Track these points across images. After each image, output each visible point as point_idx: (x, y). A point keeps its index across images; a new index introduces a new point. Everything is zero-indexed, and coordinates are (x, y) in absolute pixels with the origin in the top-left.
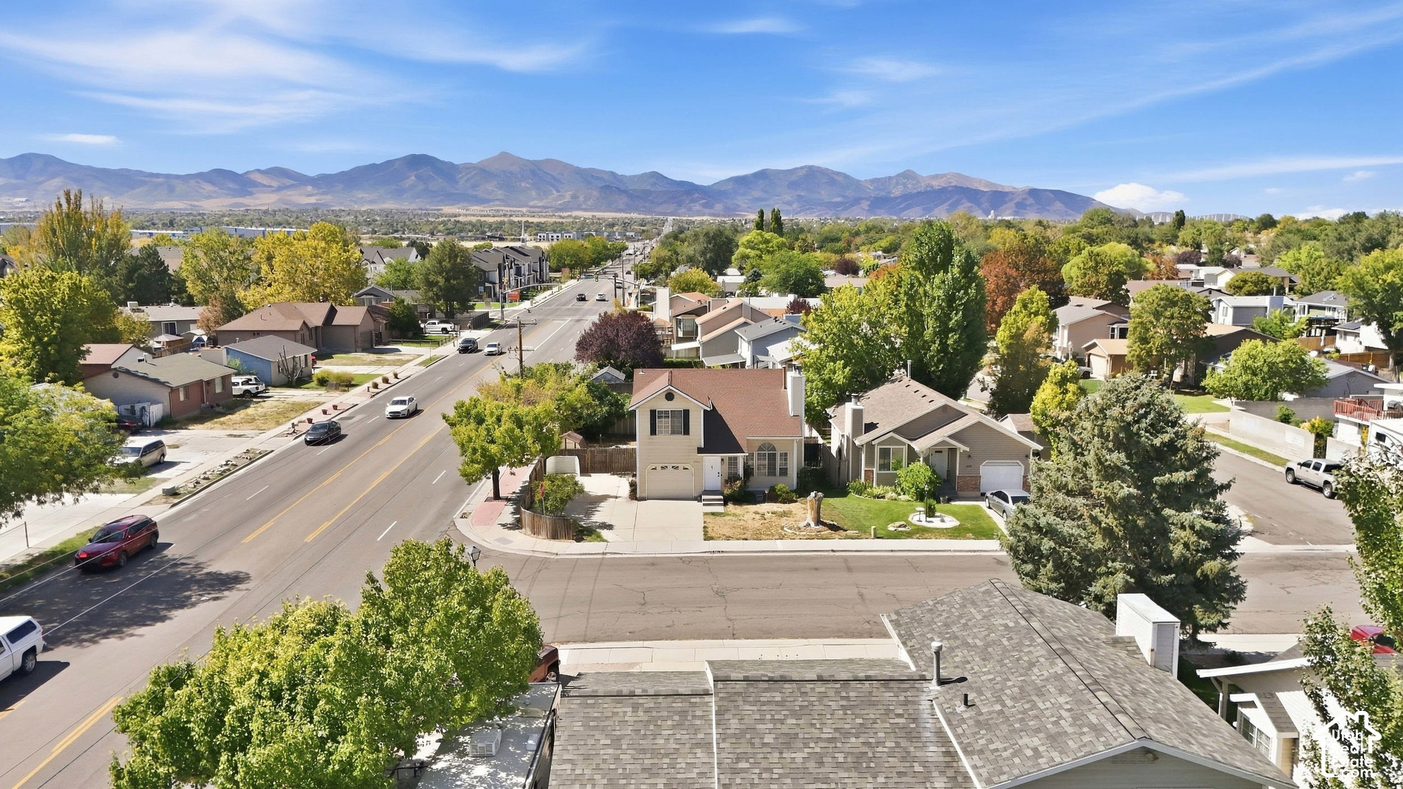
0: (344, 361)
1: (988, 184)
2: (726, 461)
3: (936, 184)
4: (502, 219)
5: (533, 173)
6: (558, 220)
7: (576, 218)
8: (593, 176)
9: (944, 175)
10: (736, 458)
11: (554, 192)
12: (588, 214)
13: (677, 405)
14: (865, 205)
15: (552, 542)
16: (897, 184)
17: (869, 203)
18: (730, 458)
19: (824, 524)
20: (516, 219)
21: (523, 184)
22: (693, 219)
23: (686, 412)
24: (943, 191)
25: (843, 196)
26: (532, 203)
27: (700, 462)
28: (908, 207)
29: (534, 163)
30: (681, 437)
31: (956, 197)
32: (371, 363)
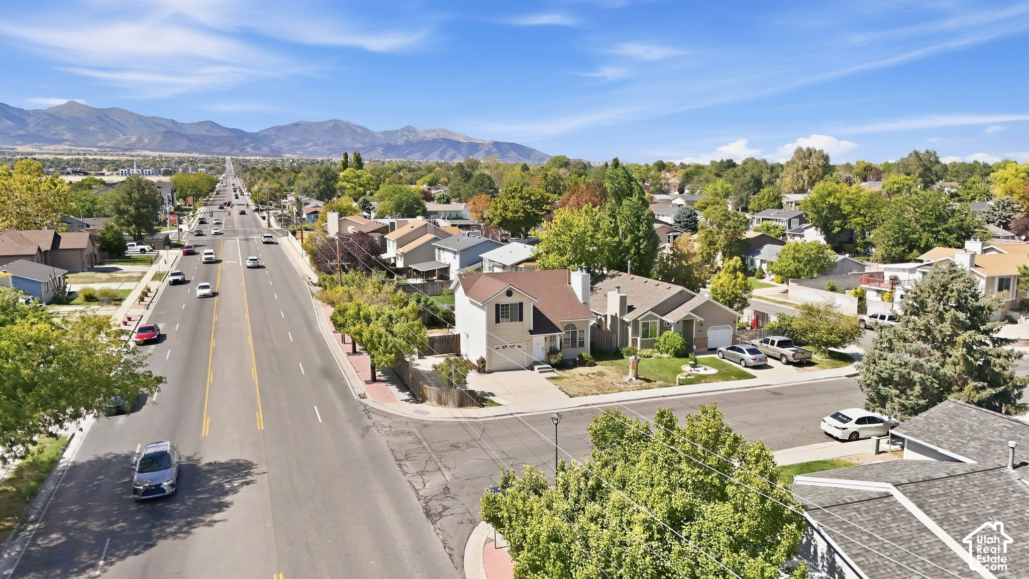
0: (82, 280)
1: (466, 138)
2: (549, 339)
3: (430, 136)
4: (77, 157)
5: (100, 118)
6: (130, 158)
7: (145, 156)
8: (155, 123)
9: (435, 131)
10: (555, 337)
11: (121, 135)
12: (157, 154)
13: (513, 300)
14: (380, 150)
15: (462, 409)
16: (402, 135)
17: (382, 149)
18: (551, 337)
19: (640, 379)
20: (90, 157)
21: (91, 128)
22: (248, 158)
23: (521, 304)
24: (434, 141)
25: (363, 143)
26: (100, 144)
27: (530, 341)
28: (411, 153)
29: (100, 110)
30: (518, 323)
31: (444, 146)
32: (108, 281)
